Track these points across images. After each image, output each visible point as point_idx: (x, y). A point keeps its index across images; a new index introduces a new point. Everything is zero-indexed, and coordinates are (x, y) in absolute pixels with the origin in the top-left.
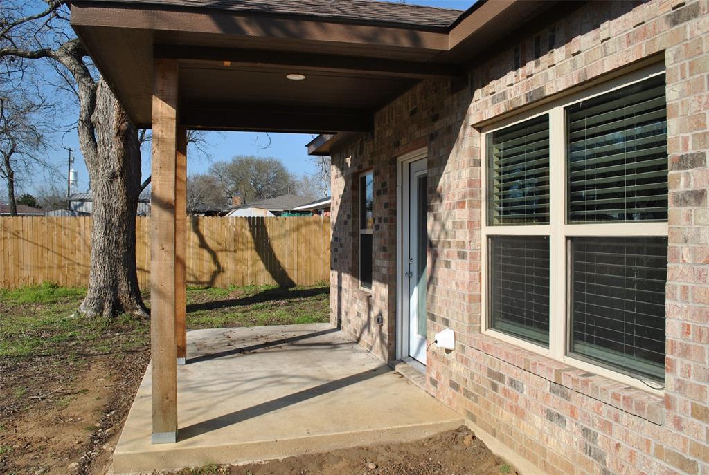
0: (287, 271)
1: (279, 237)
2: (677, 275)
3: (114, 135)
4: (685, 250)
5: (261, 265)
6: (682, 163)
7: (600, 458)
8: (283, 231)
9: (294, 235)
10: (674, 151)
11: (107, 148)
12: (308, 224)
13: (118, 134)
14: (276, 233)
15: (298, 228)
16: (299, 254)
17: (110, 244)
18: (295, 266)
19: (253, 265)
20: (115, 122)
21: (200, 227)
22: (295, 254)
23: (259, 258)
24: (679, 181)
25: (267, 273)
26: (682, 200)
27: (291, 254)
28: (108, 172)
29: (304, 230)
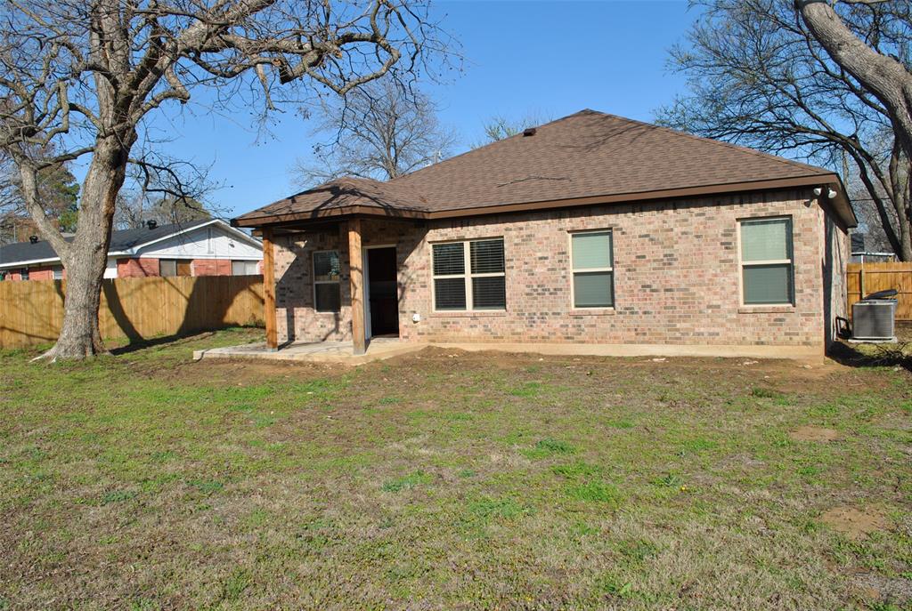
0: (134, 325)
1: (128, 295)
2: (508, 283)
3: (102, 216)
4: (510, 279)
5: (114, 321)
6: (508, 260)
7: (490, 330)
8: (129, 291)
9: (138, 294)
10: (506, 258)
11: (96, 226)
12: (147, 283)
13: (106, 216)
14: (125, 292)
15: (141, 287)
16: (143, 310)
17: (90, 301)
18: (140, 321)
19: (107, 321)
20: (104, 207)
21: (63, 289)
22: (139, 310)
23: (111, 314)
24: (508, 264)
25: (118, 327)
26: (508, 268)
27: (136, 311)
28: (95, 245)
29: (145, 289)
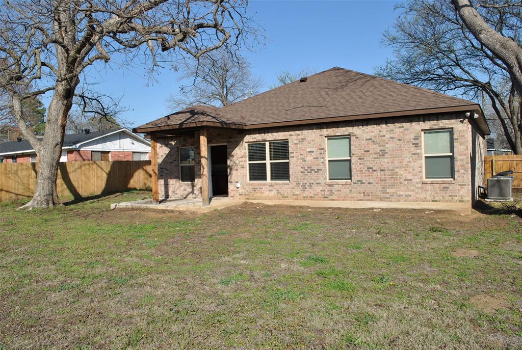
0: (77, 189)
1: (73, 171)
2: (291, 166)
3: (59, 126)
4: (292, 163)
5: (65, 186)
6: (291, 153)
7: (280, 193)
8: (74, 169)
9: (79, 171)
10: (290, 152)
11: (55, 132)
12: (84, 165)
13: (61, 126)
15: (81, 167)
16: (82, 180)
17: (52, 175)
18: (80, 186)
19: (61, 186)
20: (60, 121)
21: (36, 168)
22: (80, 180)
23: (64, 182)
24: (291, 155)
25: (68, 190)
26: (291, 157)
27: (78, 181)
28: (55, 143)
29: (83, 168)
